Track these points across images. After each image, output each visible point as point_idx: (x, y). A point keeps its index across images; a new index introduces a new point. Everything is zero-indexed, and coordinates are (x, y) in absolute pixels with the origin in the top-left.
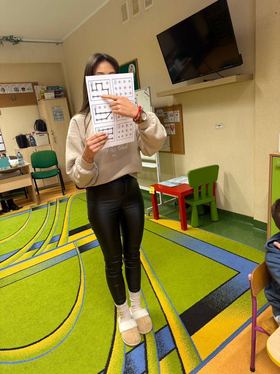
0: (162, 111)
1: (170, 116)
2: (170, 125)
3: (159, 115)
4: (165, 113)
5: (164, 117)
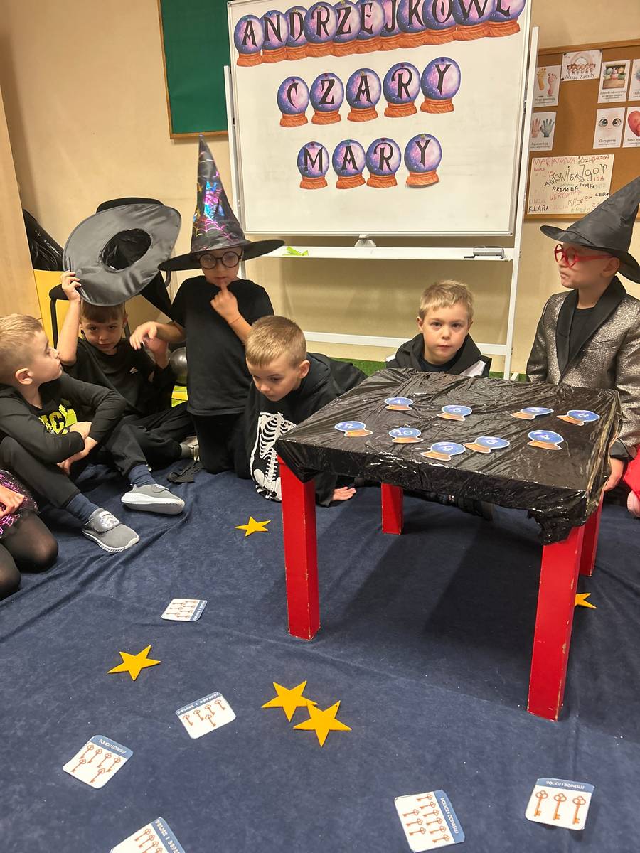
0: (596, 56)
1: (639, 77)
2: (631, 110)
3: (575, 75)
4: (607, 68)
5: (602, 80)
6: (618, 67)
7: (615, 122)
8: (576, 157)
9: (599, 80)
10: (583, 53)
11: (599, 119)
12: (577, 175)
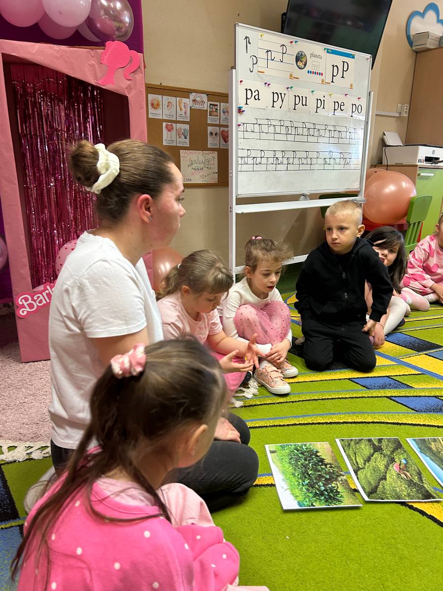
0: (205, 97)
1: (224, 112)
2: (222, 129)
3: (196, 106)
4: (210, 105)
5: (209, 111)
6: (215, 105)
8: (201, 152)
9: (207, 110)
10: (199, 95)
11: (209, 132)
12: (202, 162)
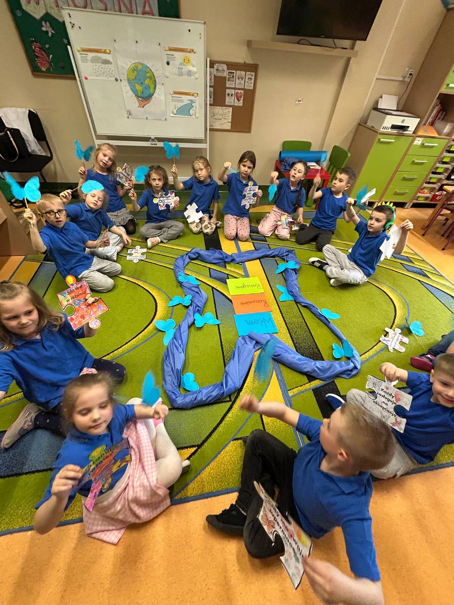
0: (225, 67)
1: (239, 79)
2: (236, 91)
3: (219, 74)
4: (229, 73)
5: (227, 77)
6: (232, 73)
7: (232, 95)
8: (220, 107)
10: (221, 65)
11: (227, 93)
12: (221, 114)
